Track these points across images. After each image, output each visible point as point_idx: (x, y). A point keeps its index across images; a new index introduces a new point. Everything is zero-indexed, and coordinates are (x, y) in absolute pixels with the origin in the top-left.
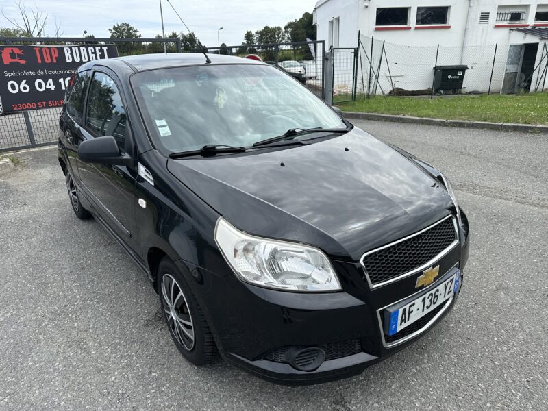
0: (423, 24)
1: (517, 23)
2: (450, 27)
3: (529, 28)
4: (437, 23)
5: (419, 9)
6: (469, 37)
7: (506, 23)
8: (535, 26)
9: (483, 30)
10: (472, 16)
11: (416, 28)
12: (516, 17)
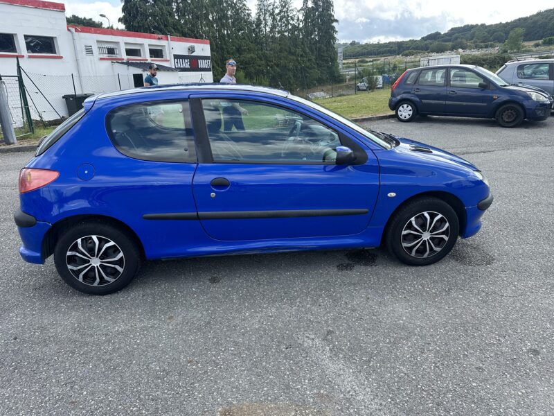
0: (33, 52)
1: (113, 56)
2: (62, 57)
3: (125, 61)
4: (48, 52)
5: (26, 37)
6: (82, 67)
7: (106, 56)
8: (128, 60)
9: (91, 61)
10: (78, 48)
11: (30, 57)
12: (111, 51)
